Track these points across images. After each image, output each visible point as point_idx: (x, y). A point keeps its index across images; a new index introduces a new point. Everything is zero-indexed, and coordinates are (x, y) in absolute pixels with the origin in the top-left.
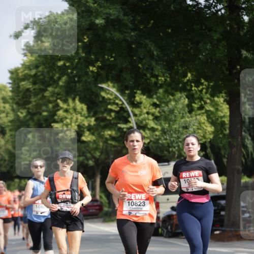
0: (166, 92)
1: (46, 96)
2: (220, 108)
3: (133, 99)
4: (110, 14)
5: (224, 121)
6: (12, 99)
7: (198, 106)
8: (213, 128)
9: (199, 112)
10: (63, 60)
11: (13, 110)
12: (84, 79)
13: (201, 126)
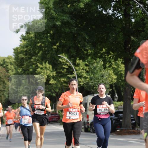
0: (92, 58)
1: (31, 61)
2: (120, 67)
3: (75, 62)
4: (64, 19)
5: (122, 73)
6: (15, 63)
7: (109, 65)
8: (116, 76)
9: (109, 68)
10: (40, 43)
11: (15, 68)
12: (51, 52)
13: (110, 75)
